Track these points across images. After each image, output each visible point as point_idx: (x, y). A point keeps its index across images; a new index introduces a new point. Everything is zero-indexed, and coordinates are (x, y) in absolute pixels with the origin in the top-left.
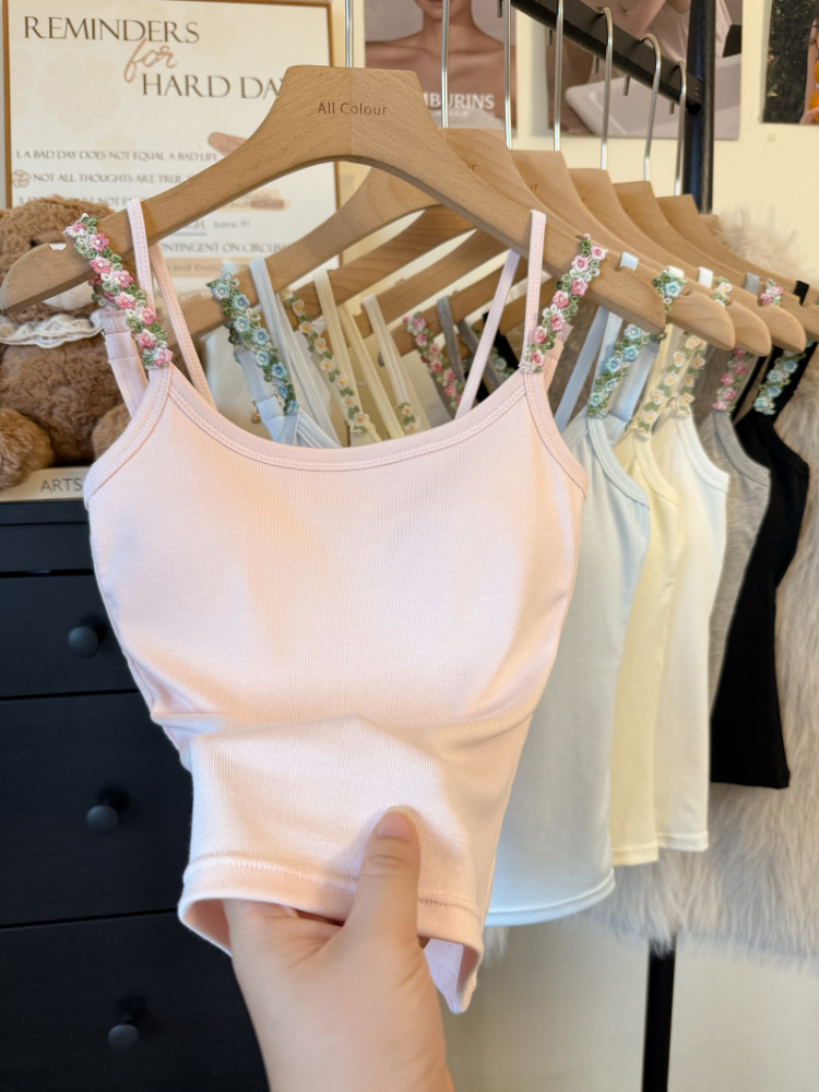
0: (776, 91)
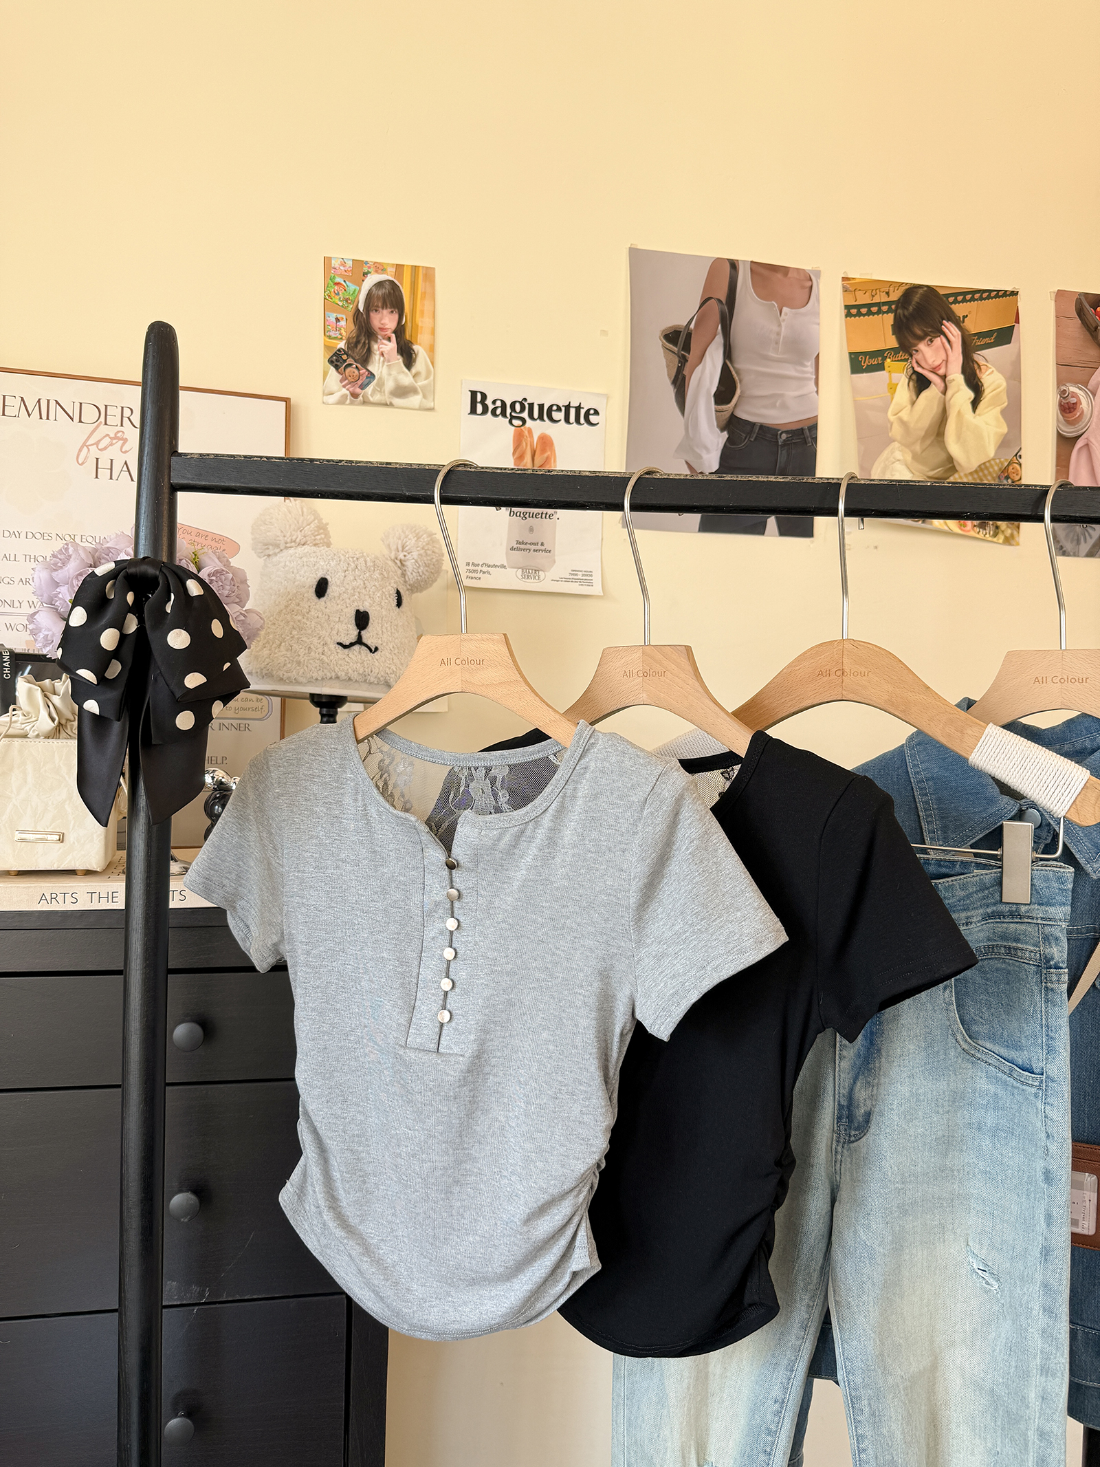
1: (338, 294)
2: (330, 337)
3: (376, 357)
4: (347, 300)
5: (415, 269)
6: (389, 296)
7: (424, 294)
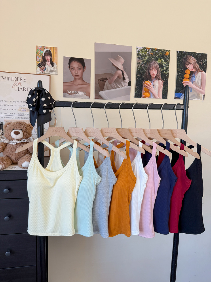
0: (137, 92)
1: (39, 53)
2: (38, 61)
3: (47, 65)
4: (41, 54)
5: (54, 48)
6: (49, 53)
7: (55, 53)
